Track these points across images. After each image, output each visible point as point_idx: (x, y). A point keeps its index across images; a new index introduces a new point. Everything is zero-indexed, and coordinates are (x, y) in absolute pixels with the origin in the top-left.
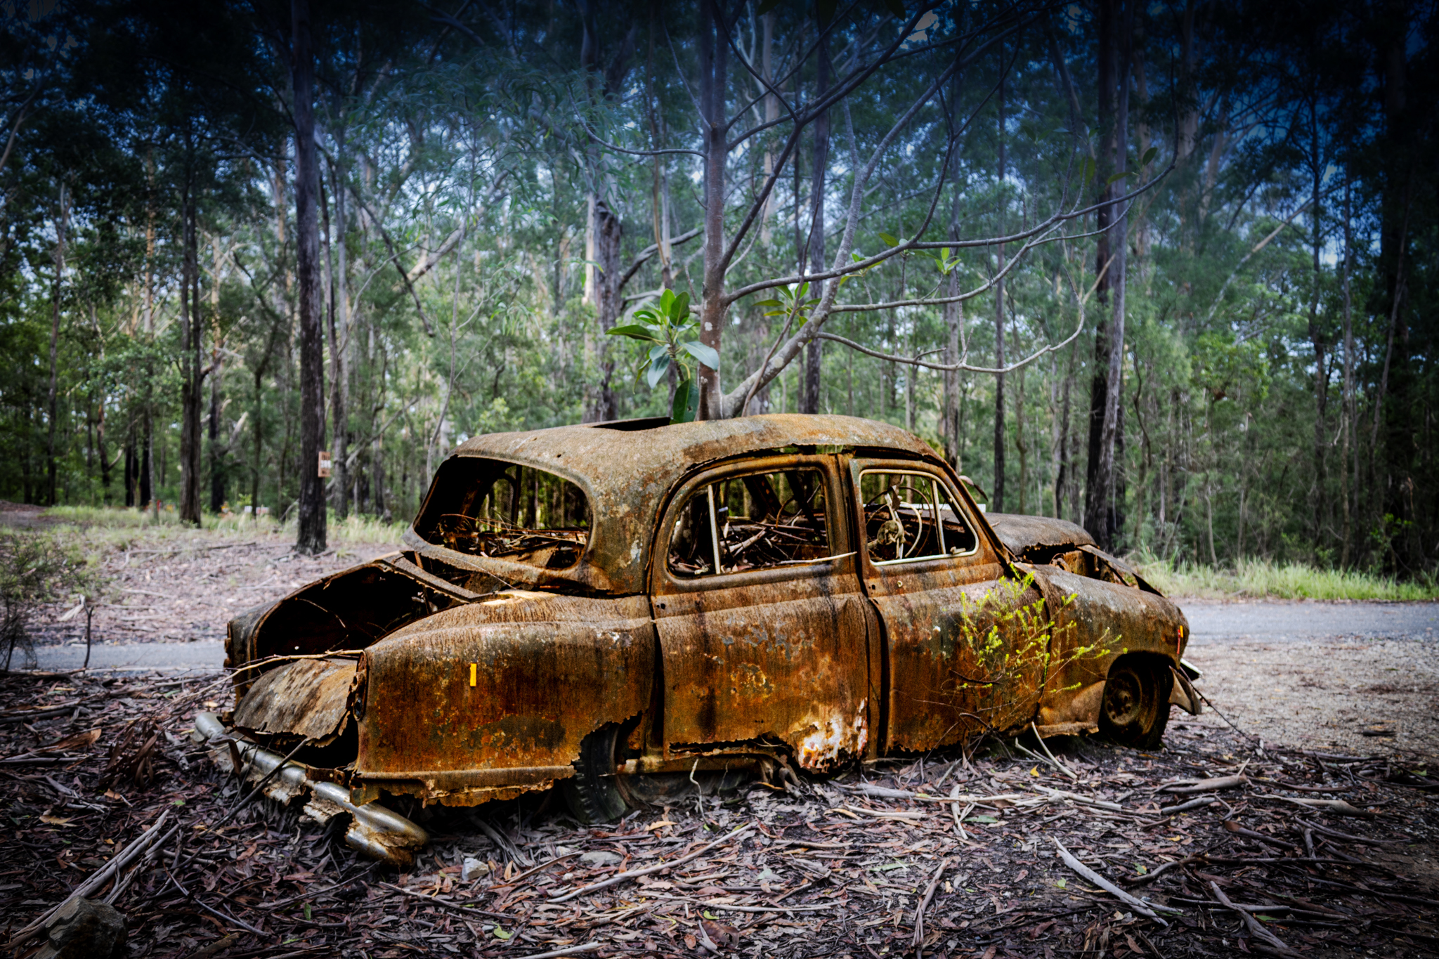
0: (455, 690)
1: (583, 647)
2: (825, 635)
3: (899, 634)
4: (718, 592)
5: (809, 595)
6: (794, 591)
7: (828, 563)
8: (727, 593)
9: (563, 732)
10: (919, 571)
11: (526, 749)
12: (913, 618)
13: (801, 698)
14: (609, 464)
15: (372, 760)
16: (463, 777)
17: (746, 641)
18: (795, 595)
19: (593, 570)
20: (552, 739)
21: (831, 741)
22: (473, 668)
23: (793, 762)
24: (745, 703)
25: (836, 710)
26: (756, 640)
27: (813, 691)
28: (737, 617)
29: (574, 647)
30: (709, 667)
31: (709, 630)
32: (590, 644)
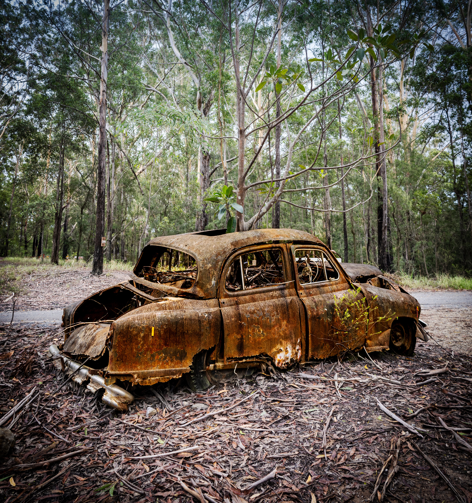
0: (146, 337)
1: (194, 320)
2: (284, 313)
3: (312, 312)
4: (244, 297)
5: (278, 297)
6: (272, 296)
7: (284, 284)
8: (247, 297)
9: (186, 354)
10: (318, 287)
11: (172, 361)
12: (317, 306)
13: (275, 339)
14: (204, 249)
15: (114, 367)
16: (148, 373)
17: (255, 316)
18: (272, 297)
19: (198, 289)
20: (182, 357)
21: (288, 355)
22: (153, 328)
23: (273, 364)
24: (255, 340)
25: (289, 343)
26: (258, 315)
27: (280, 335)
28: (251, 306)
29: (190, 319)
30: (241, 326)
31: (241, 312)
32: (197, 318)
